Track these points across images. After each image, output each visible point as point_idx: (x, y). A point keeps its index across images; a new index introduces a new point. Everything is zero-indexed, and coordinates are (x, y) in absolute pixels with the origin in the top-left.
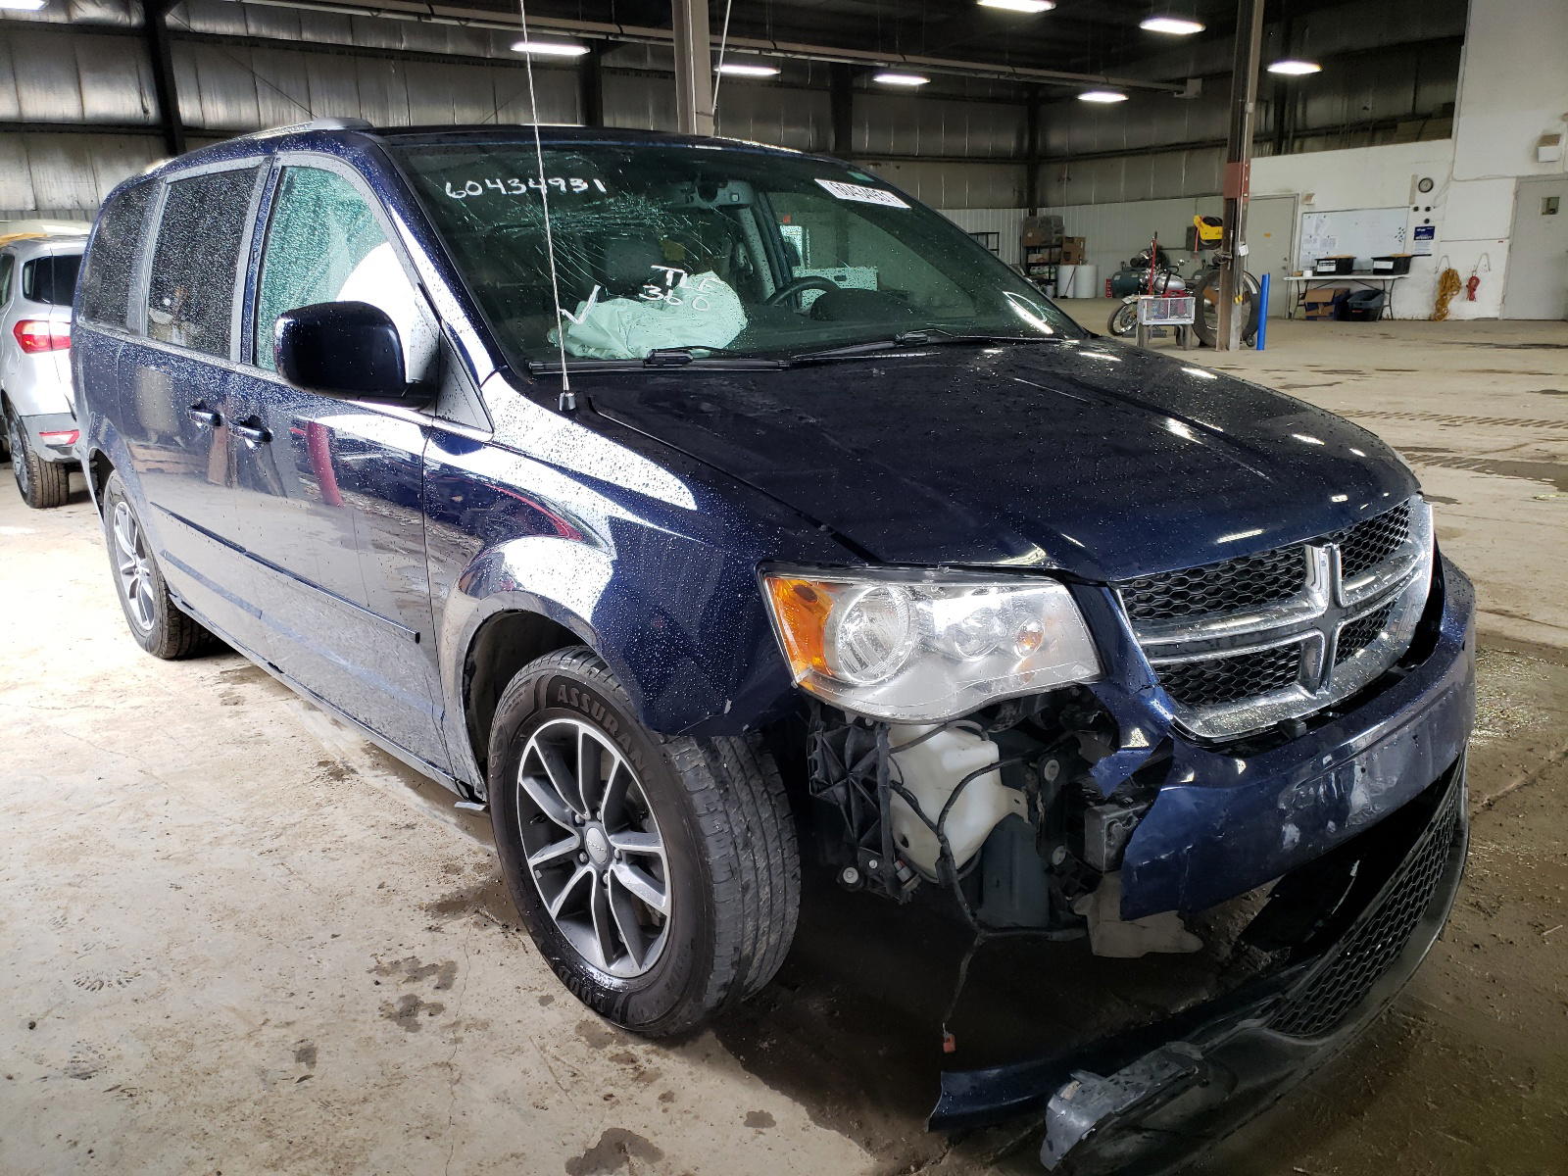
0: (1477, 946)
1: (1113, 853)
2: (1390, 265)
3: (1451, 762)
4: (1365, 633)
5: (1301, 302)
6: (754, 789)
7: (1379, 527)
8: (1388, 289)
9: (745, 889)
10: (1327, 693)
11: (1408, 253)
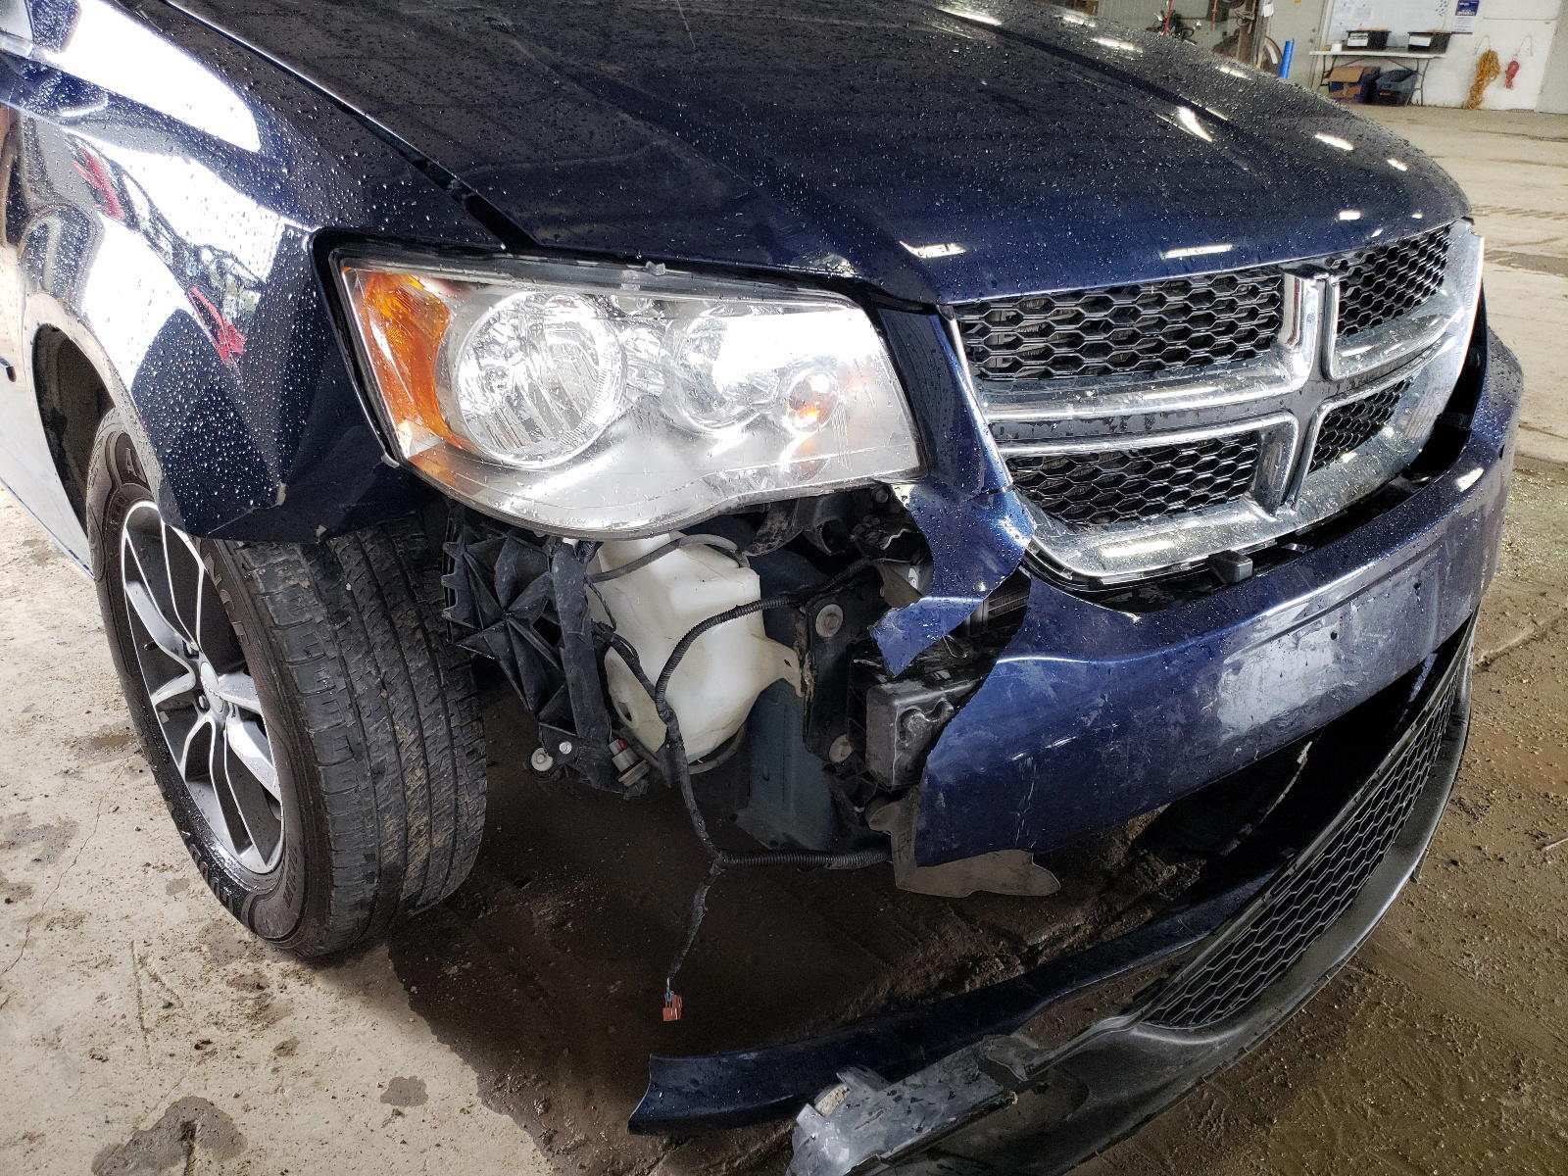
0: (1454, 863)
1: (908, 759)
2: (1426, 42)
3: (1462, 622)
4: (1360, 426)
5: (1326, 81)
6: (399, 624)
7: (1403, 260)
8: (1421, 71)
9: (378, 773)
10: (1292, 513)
11: (1448, 29)
